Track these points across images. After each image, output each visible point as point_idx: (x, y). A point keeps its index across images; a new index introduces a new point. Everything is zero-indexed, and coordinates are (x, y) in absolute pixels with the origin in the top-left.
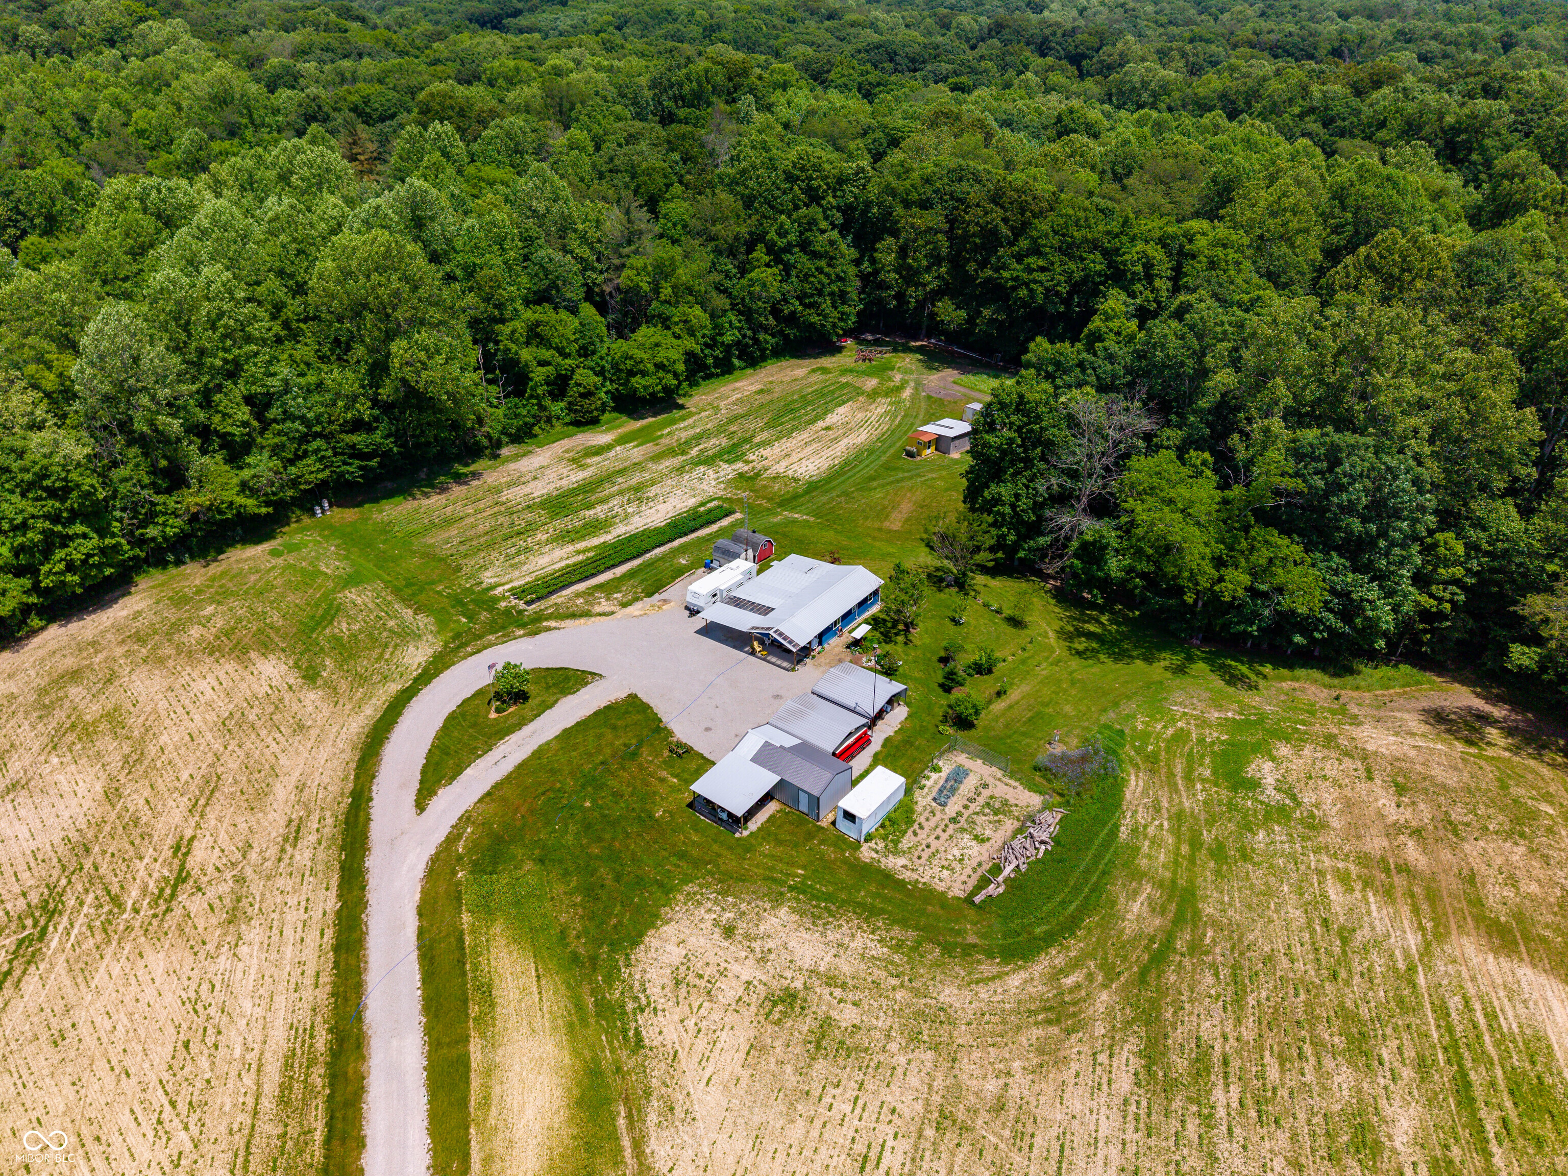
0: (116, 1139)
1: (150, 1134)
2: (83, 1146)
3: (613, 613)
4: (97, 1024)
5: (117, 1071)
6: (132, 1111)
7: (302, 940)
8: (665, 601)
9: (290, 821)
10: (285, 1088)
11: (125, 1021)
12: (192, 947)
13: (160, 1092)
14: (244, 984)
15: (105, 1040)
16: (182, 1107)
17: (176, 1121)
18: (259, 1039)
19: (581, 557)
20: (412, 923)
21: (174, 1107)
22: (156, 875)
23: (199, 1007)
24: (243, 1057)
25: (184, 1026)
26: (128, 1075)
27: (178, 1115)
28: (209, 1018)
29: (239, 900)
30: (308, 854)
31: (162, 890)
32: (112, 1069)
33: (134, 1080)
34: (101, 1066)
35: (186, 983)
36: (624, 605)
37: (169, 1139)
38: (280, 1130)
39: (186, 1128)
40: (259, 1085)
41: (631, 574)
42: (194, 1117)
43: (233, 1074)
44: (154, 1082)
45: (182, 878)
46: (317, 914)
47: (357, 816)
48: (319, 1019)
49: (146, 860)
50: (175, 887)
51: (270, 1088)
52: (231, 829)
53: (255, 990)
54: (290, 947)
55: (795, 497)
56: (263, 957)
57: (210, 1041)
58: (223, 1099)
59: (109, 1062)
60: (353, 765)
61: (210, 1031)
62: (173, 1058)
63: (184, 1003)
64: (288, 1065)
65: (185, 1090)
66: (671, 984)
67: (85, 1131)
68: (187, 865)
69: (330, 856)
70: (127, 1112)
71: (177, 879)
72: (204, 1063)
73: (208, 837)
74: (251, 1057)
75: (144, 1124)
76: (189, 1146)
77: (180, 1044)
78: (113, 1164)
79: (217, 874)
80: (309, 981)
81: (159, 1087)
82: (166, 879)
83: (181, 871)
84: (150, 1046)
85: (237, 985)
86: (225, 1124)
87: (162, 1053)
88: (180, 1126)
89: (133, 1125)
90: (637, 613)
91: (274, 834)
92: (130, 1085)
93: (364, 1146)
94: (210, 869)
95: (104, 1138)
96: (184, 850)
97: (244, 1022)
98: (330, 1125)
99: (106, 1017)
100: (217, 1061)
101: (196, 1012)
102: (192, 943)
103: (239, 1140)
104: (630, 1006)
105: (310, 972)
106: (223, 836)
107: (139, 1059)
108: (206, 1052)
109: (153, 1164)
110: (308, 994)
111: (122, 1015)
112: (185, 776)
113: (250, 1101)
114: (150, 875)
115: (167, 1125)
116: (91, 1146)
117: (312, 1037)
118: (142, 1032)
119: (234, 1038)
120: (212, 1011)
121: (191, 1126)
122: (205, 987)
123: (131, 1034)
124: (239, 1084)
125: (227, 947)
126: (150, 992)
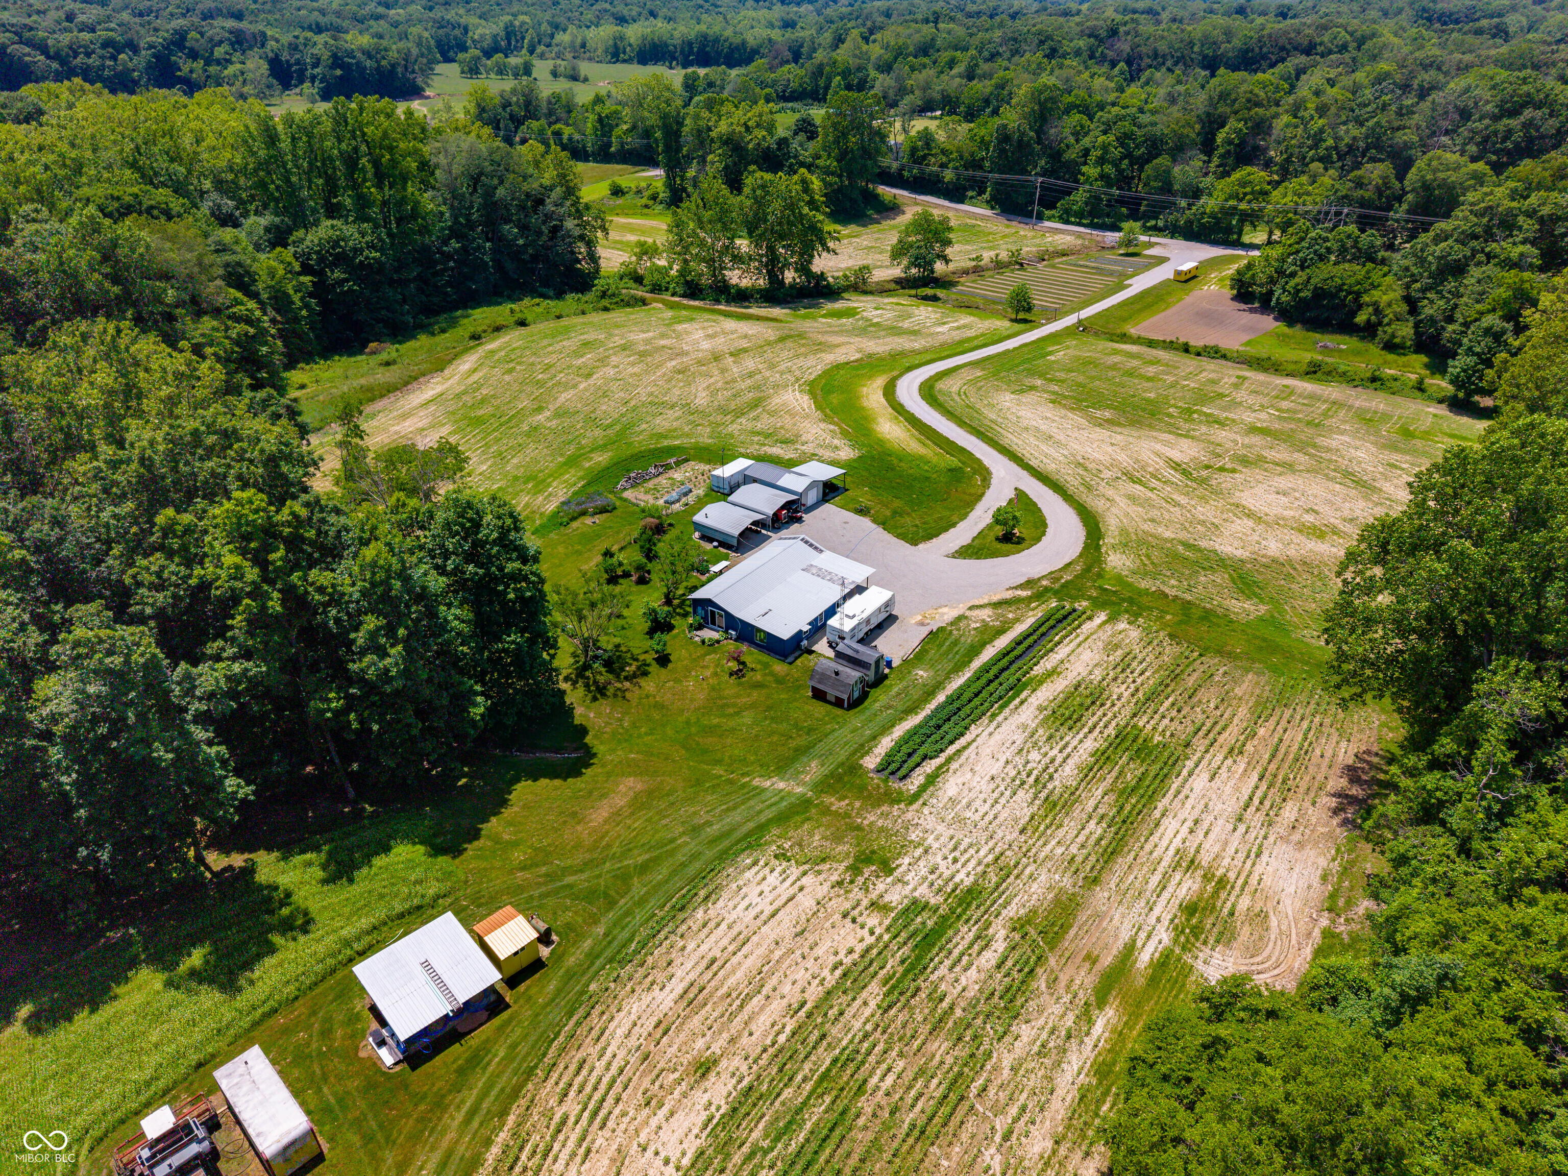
3: (970, 608)
8: (922, 624)
19: (1047, 664)
20: (978, 455)
36: (960, 618)
41: (975, 651)
55: (782, 819)
90: (945, 610)
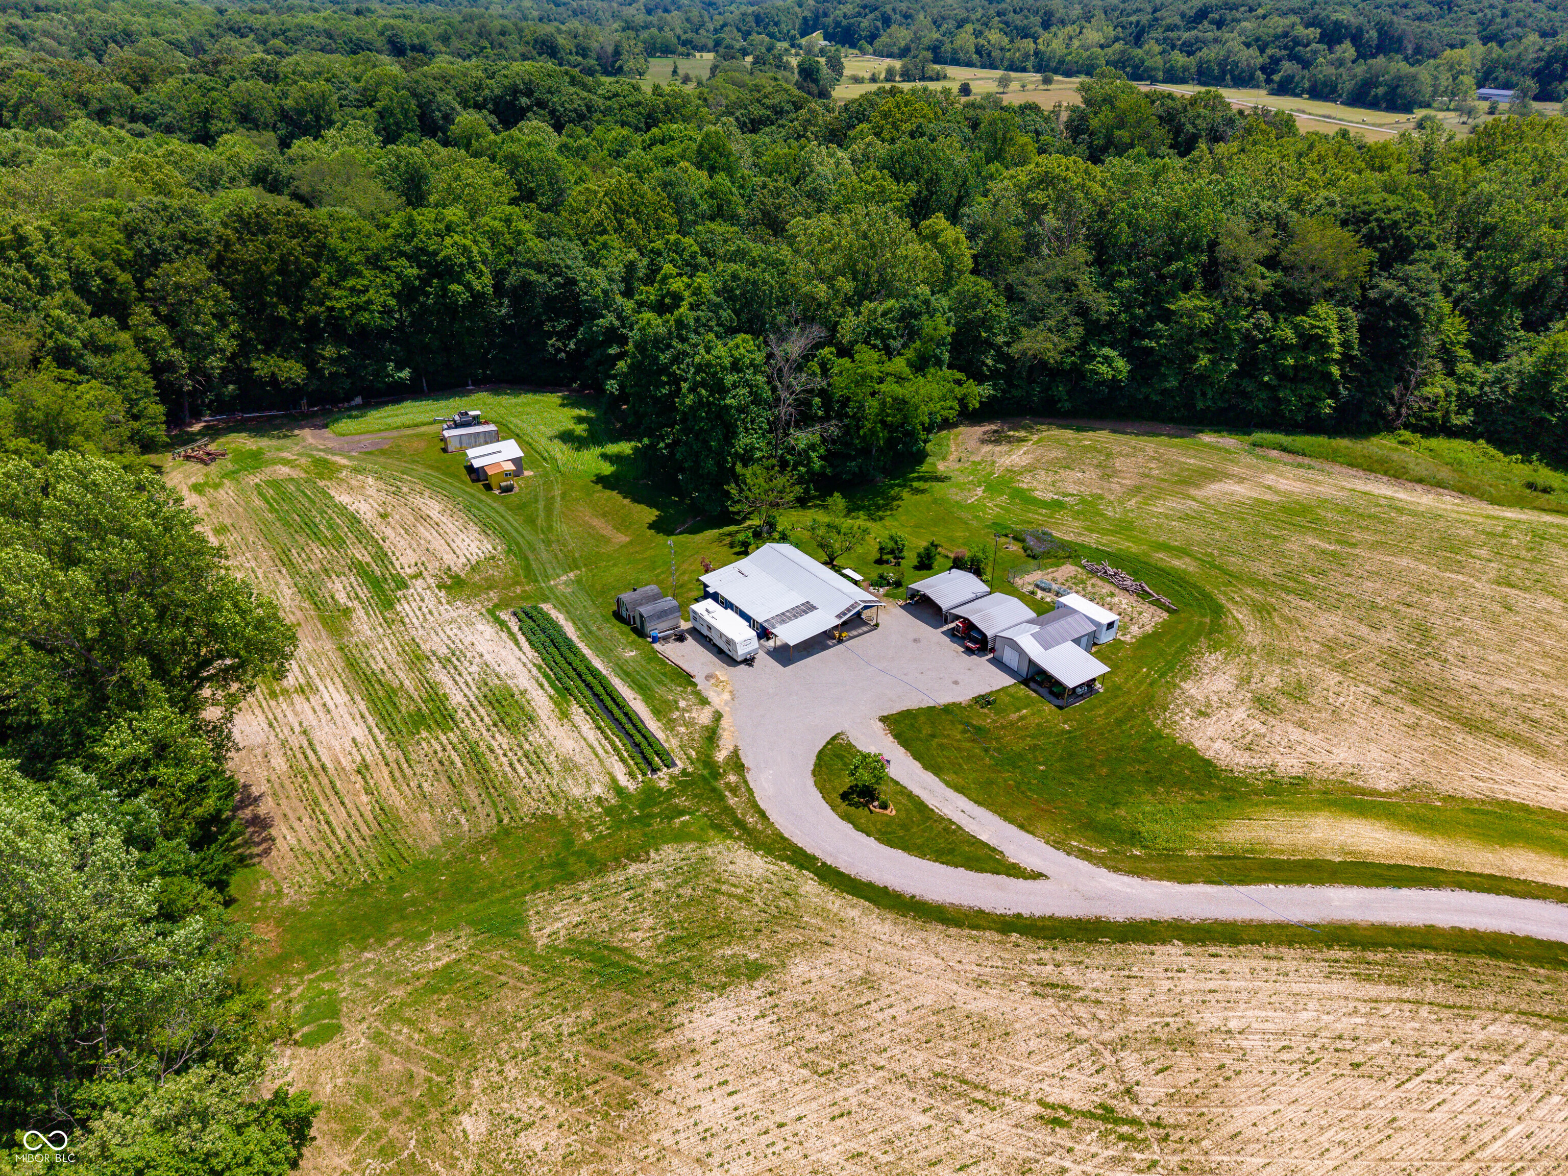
0: (1461, 1120)
1: (1452, 1089)
2: (1472, 1153)
3: (717, 712)
4: (1336, 1163)
5: (1391, 1132)
6: (1431, 1110)
7: (1223, 972)
8: (711, 677)
9: (1036, 993)
10: (1390, 981)
11: (1330, 1133)
12: (1227, 1079)
13: (1408, 1086)
14: (1280, 1020)
15: (1356, 1150)
16: (1422, 1062)
17: (1436, 1067)
18: (1343, 1003)
21: (1423, 1070)
22: (1093, 1149)
23: (1311, 1058)
24: (1366, 1015)
25: (1334, 1071)
26: (1394, 1120)
27: (1430, 1066)
28: (1323, 1048)
29: (1157, 1040)
30: (1094, 974)
31: (1122, 1138)
32: (1389, 1137)
33: (1399, 1114)
34: (1384, 1150)
35: (1280, 1075)
36: (705, 701)
37: (1455, 1071)
38: (1429, 983)
39: (1443, 1057)
40: (1390, 1001)
42: (1429, 1051)
43: (1382, 1022)
44: (1399, 1093)
45: (1107, 1114)
46: (1186, 962)
47: (1043, 928)
48: (1317, 956)
49: (1067, 1164)
50: (1117, 1121)
51: (1393, 992)
52: (1035, 1058)
53: (1286, 1009)
54: (1231, 983)
56: (1243, 1006)
57: (1349, 1045)
58: (1409, 1029)
59: (1381, 1142)
60: (953, 931)
61: (1339, 1045)
62: (1371, 1077)
63: (1306, 1074)
64: (1368, 979)
65: (1404, 1061)
66: (1248, 753)
67: (1457, 1154)
68: (1085, 1108)
69: (1099, 955)
70: (1432, 1115)
71: (1105, 1120)
72: (1375, 1048)
73: (1044, 1085)
74: (1363, 1008)
75: (1442, 1097)
76: (1457, 1054)
77: (1356, 1073)
78: (1486, 1119)
79: (1107, 1072)
80: (1274, 965)
81: (1403, 1088)
82: (1103, 1135)
83: (1093, 1116)
84: (1359, 1103)
85: (1282, 1026)
86: (1431, 1026)
87: (1366, 1090)
88: (1441, 1063)
89: (1445, 1107)
90: (726, 697)
91: (1054, 1011)
92: (1405, 1116)
93: (1432, 926)
94: (1098, 1080)
95: (1462, 1133)
96: (1061, 1113)
97: (1325, 1017)
98: (1421, 947)
99: (1327, 1156)
100: (1370, 1036)
101: (1317, 1061)
102: (1220, 1080)
103: (1445, 1014)
104: (1269, 777)
105: (1264, 963)
106: (1047, 1067)
107: (1374, 1112)
108: (1362, 1047)
109: (1479, 1082)
110: (1291, 965)
111: (1323, 1139)
112: (925, 1120)
113: (1407, 1007)
114: (1093, 1156)
115: (1440, 1075)
116: (1473, 1143)
117: (1336, 961)
118: (1343, 1113)
119: (1344, 1025)
120: (1315, 1045)
121: (1440, 1053)
122: (1285, 1056)
123: (1346, 1124)
124: (1392, 1016)
125: (1229, 1042)
126: (1290, 1112)
